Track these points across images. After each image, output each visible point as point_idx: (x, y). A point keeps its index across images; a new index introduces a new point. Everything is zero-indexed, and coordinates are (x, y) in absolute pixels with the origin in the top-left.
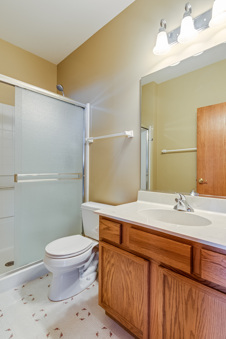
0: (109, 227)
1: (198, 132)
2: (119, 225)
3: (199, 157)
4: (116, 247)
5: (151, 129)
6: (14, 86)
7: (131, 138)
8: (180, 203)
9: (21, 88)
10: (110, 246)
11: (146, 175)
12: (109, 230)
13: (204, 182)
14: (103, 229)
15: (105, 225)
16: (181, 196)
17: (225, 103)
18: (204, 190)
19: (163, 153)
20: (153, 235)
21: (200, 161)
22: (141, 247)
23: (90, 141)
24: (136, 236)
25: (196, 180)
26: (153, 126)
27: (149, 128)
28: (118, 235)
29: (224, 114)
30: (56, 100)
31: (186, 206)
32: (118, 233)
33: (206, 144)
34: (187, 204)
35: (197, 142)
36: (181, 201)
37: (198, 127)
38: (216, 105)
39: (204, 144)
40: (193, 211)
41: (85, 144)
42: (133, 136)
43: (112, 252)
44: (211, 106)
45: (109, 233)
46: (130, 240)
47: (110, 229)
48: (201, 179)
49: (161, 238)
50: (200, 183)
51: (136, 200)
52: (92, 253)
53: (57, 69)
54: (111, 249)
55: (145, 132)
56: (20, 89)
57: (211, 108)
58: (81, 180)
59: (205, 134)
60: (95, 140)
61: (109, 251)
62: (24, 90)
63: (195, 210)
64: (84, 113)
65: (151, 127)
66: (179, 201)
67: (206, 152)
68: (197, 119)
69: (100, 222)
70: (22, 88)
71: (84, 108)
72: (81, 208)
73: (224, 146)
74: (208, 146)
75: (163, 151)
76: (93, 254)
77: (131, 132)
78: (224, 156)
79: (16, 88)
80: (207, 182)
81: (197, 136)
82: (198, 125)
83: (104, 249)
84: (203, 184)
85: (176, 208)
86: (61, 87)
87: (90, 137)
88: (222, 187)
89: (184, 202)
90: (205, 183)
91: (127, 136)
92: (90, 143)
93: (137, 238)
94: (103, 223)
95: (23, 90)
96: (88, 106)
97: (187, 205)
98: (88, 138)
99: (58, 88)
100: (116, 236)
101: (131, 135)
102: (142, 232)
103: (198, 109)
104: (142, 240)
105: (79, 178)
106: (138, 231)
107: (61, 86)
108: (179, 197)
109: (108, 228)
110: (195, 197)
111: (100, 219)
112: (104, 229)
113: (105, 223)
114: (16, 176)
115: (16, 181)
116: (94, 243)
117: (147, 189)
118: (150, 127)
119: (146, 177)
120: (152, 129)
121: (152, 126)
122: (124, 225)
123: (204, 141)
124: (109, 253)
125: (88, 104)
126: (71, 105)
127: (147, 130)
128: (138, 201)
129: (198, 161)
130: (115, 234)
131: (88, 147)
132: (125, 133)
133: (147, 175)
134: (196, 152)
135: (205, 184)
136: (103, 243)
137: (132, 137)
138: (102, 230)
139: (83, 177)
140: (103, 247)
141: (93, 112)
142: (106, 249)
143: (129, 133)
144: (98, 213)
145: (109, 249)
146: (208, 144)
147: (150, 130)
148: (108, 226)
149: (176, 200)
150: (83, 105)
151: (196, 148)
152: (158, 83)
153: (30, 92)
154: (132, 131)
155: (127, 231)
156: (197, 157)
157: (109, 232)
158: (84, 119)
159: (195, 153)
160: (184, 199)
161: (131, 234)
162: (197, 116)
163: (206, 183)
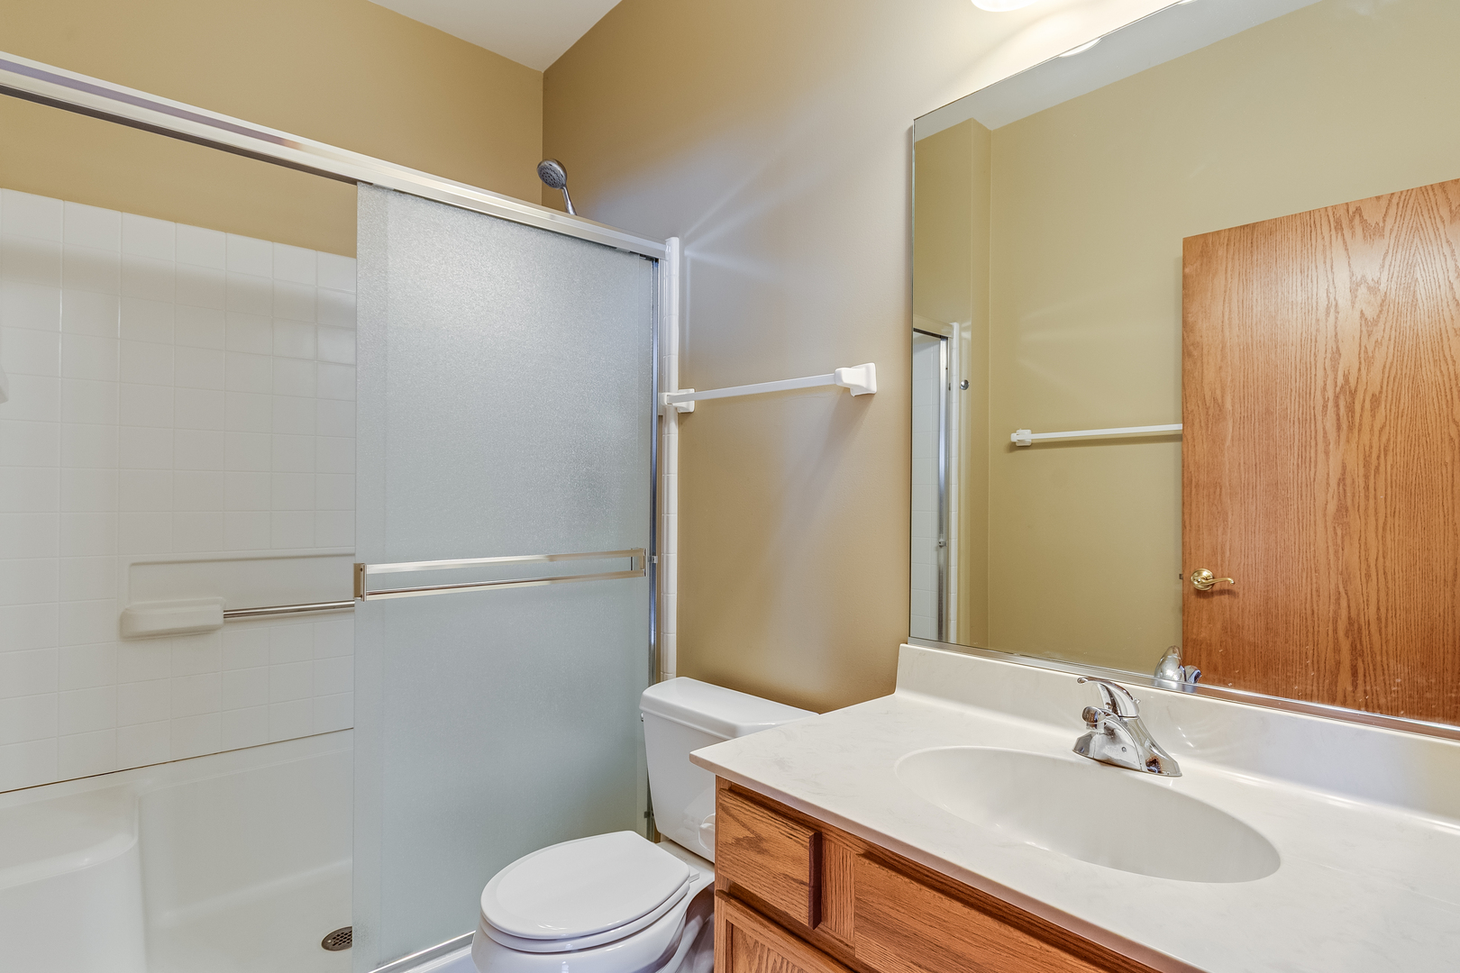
0: (759, 839)
1: (1189, 350)
2: (805, 836)
3: (1192, 469)
4: (792, 940)
5: (961, 339)
6: (354, 182)
7: (868, 397)
8: (1111, 733)
9: (383, 188)
10: (765, 926)
11: (935, 544)
12: (762, 851)
13: (1217, 587)
14: (730, 840)
15: (744, 825)
16: (1111, 694)
17: (1323, 212)
18: (1219, 625)
19: (1014, 447)
20: (974, 913)
21: (1197, 485)
22: (915, 959)
23: (683, 404)
24: (888, 903)
25: (1181, 577)
26: (968, 323)
27: (951, 333)
28: (802, 883)
29: (1321, 266)
30: (534, 233)
31: (1142, 745)
32: (803, 873)
33: (1228, 406)
34: (1148, 736)
35: (1185, 399)
36: (1113, 724)
37: (1187, 326)
38: (1281, 220)
39: (1221, 407)
40: (1176, 773)
41: (660, 418)
42: (874, 389)
43: (773, 956)
44: (1253, 227)
45: (762, 866)
46: (856, 914)
47: (765, 845)
48: (1206, 573)
49: (1017, 934)
50: (1199, 593)
51: (888, 687)
52: (687, 922)
53: (545, 90)
54: (767, 945)
55: (933, 349)
56: (378, 194)
57: (1252, 236)
58: (644, 581)
59: (1224, 357)
60: (701, 404)
61: (762, 952)
62: (394, 200)
63: (1183, 763)
64: (655, 278)
65: (962, 329)
66: (1102, 720)
67: (1228, 443)
68: (1184, 288)
69: (720, 807)
70: (389, 190)
71: (657, 260)
72: (642, 708)
73: (1319, 418)
74: (1237, 416)
75: (1015, 438)
76: (695, 925)
77: (868, 370)
78: (1320, 465)
79: (361, 189)
80: (1235, 588)
81: (1184, 370)
82: (1191, 319)
83: (738, 938)
84: (1216, 599)
85: (1083, 747)
86: (559, 169)
87: (681, 387)
88: (1309, 612)
89: (1125, 724)
90: (1222, 592)
91: (847, 390)
92: (683, 417)
93: (893, 913)
94: (734, 812)
95: (391, 196)
96: (673, 247)
97: (1147, 744)
98: (674, 391)
99: (544, 174)
100: (795, 885)
101: (863, 383)
102: (916, 885)
103: (1188, 243)
104: (919, 926)
105: (632, 572)
106: (900, 880)
107: (555, 166)
108: (1100, 702)
109: (756, 843)
110: (1183, 699)
111: (720, 791)
112: (738, 840)
113: (741, 817)
114: (359, 570)
115: (358, 593)
116: (697, 877)
117: (941, 638)
118: (956, 326)
119: (935, 554)
120: (967, 335)
121: (965, 325)
122: (830, 836)
123: (1218, 392)
124: (760, 958)
125: (674, 243)
126: (597, 250)
127: (943, 343)
128: (899, 694)
129: (1187, 485)
130: (786, 876)
131: (673, 432)
132: (838, 377)
133: (943, 545)
134: (1179, 444)
135: (1225, 598)
136: (731, 910)
137: (871, 395)
138: (726, 844)
139: (653, 566)
140: (731, 928)
141: (694, 276)
142: (748, 939)
143: (859, 376)
144: (709, 766)
145: (761, 941)
146: (1237, 406)
147: (955, 342)
148: (758, 830)
149: (1090, 717)
150: (649, 247)
151: (1179, 427)
152: (992, 125)
153: (422, 204)
154: (872, 365)
155: (847, 871)
156: (1184, 466)
157: (759, 859)
158: (655, 306)
159: (1171, 446)
160: (1127, 708)
161: (865, 888)
162: (1185, 277)
163: (1229, 592)
